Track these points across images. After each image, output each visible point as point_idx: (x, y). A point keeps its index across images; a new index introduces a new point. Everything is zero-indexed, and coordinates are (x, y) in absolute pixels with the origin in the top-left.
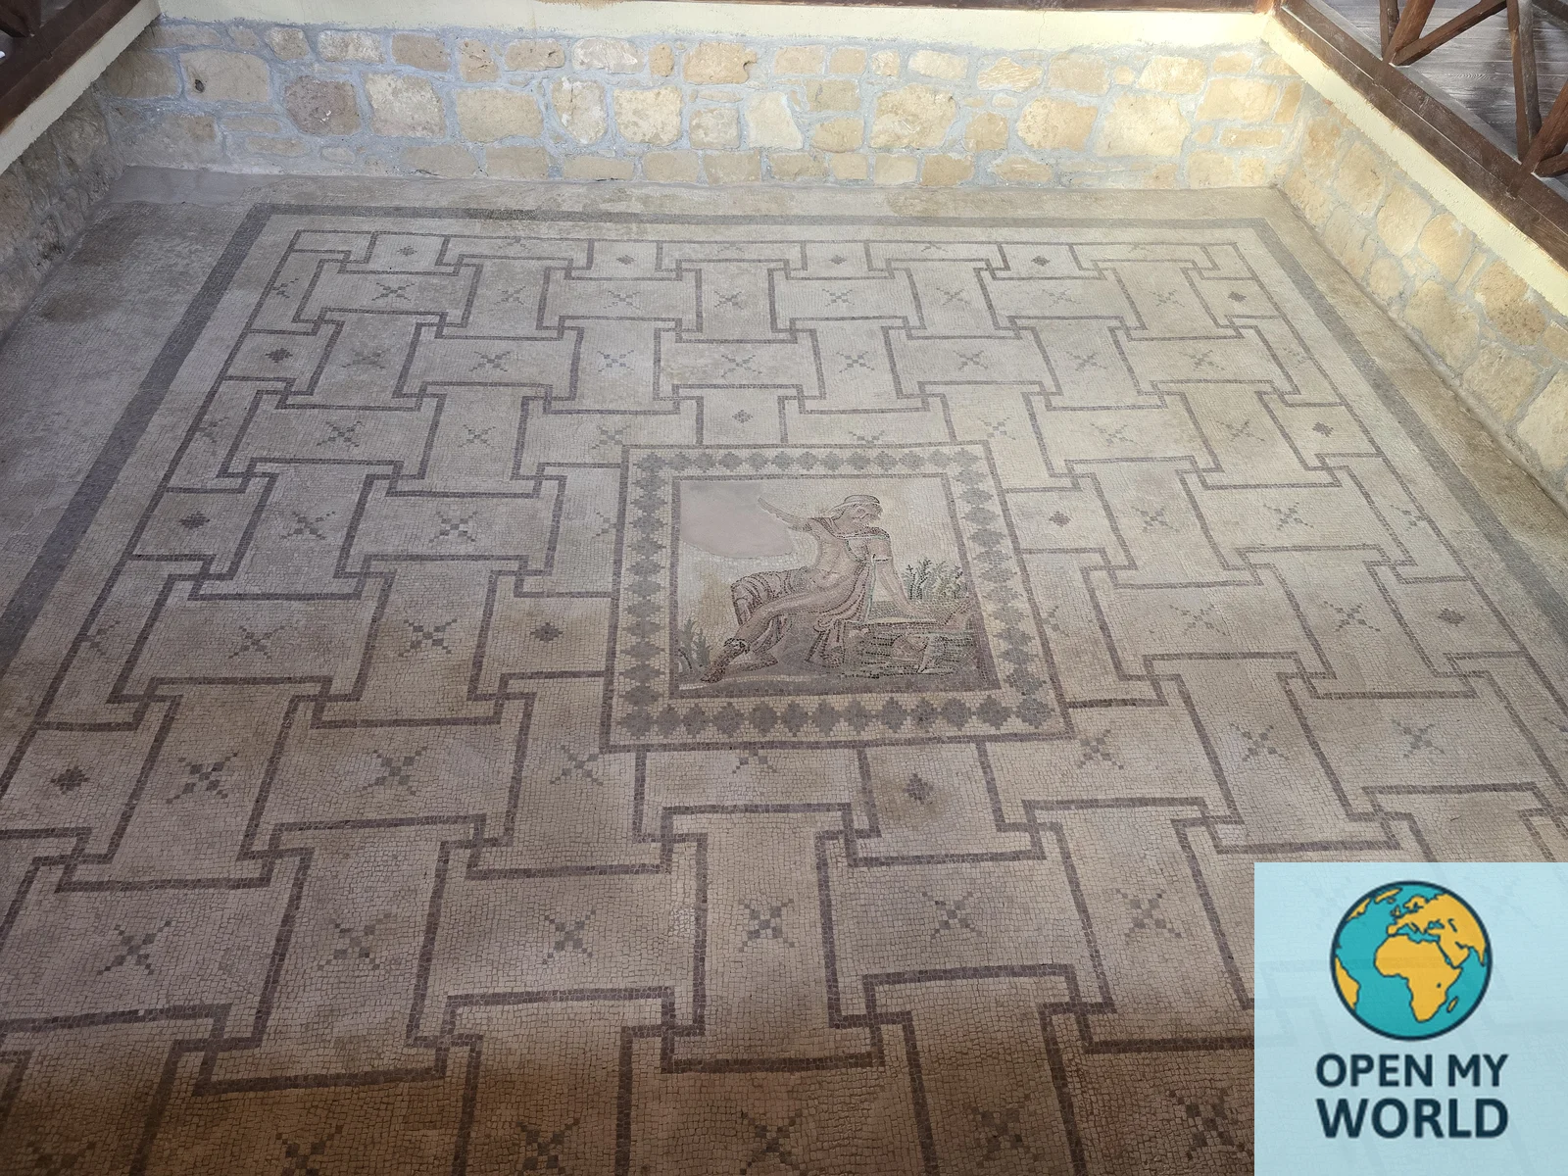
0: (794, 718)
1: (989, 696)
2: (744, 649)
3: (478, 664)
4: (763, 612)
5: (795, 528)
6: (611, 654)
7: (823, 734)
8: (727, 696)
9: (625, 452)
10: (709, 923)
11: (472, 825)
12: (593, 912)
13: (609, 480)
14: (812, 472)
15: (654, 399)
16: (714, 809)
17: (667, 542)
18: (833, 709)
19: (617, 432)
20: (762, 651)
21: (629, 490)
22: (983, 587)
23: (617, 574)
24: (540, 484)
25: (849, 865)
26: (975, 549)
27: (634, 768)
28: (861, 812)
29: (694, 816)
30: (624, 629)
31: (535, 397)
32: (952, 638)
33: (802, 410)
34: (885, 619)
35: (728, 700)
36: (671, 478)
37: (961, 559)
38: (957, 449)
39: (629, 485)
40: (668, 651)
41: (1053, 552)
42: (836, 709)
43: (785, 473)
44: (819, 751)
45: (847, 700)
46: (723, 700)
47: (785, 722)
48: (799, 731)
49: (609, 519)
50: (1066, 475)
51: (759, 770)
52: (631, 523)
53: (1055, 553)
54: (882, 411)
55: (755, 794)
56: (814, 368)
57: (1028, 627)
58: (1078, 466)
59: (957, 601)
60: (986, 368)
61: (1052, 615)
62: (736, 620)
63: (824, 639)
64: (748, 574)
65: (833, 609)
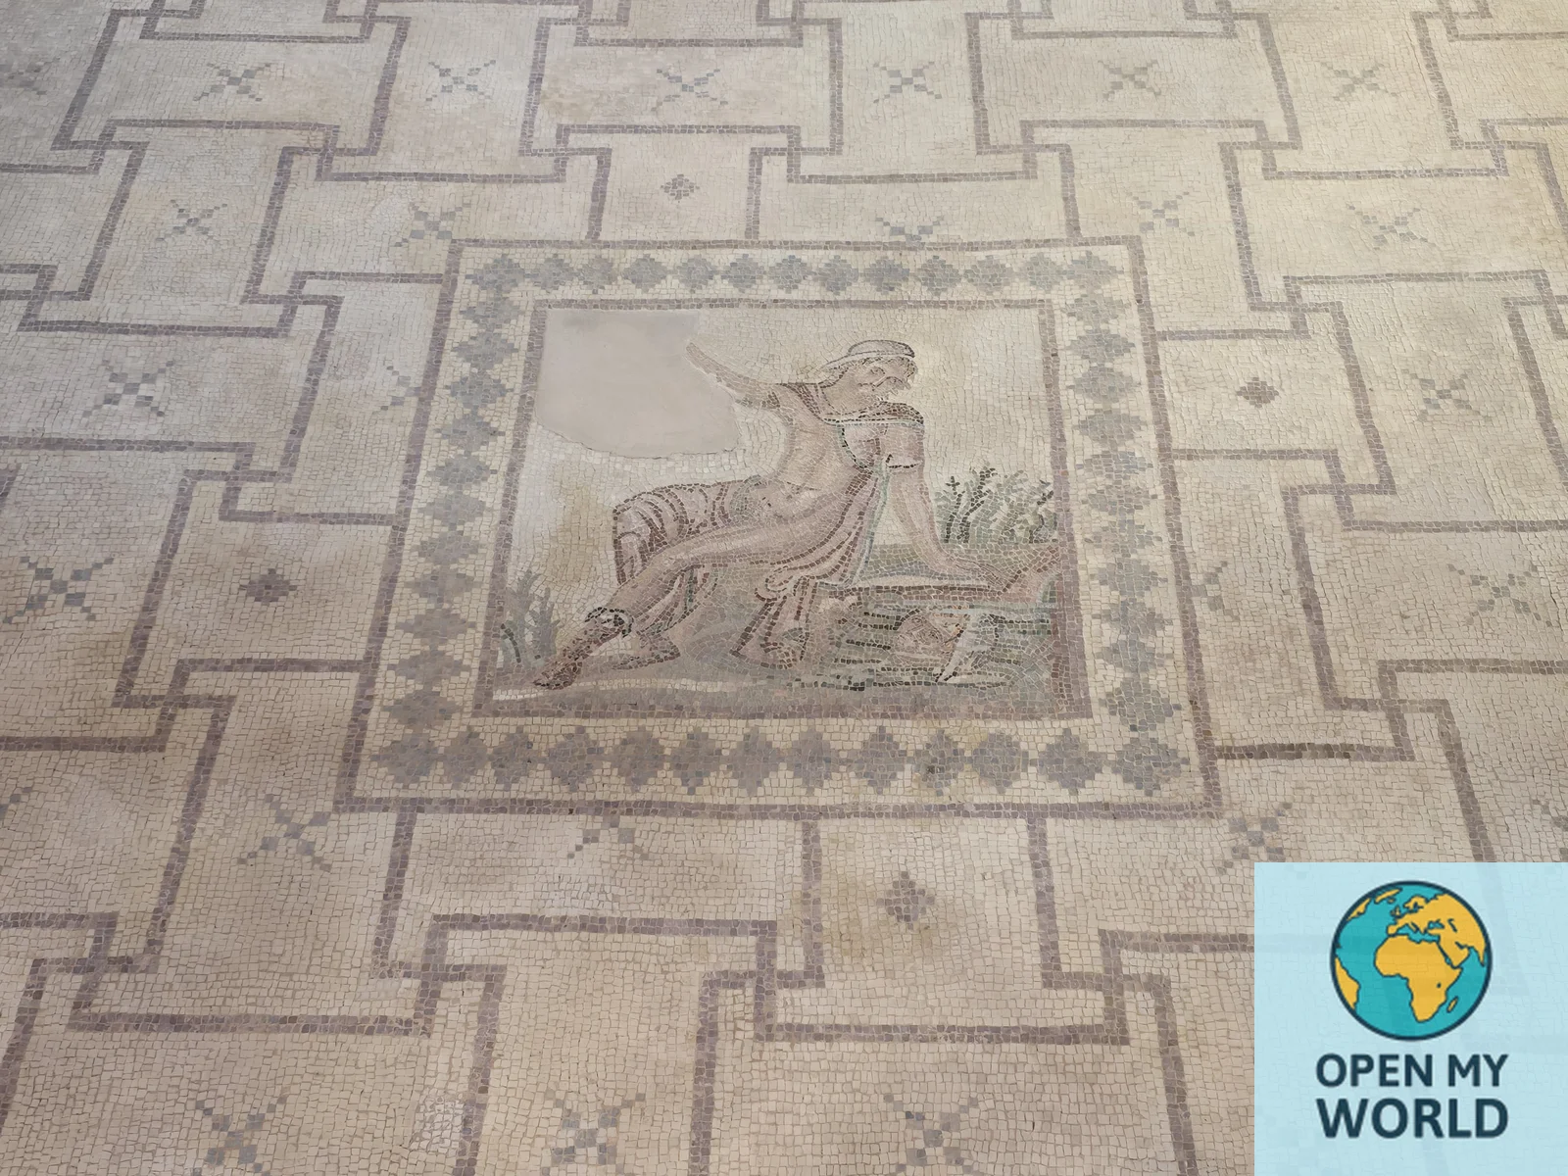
0: (696, 759)
1: (1067, 731)
2: (621, 627)
3: (140, 641)
4: (666, 560)
5: (748, 402)
6: (380, 630)
7: (744, 793)
8: (577, 715)
9: (455, 252)
10: (485, 1130)
11: (91, 932)
12: (282, 1100)
13: (416, 306)
14: (795, 295)
15: (521, 153)
16: (525, 922)
17: (507, 423)
18: (769, 745)
19: (445, 215)
20: (654, 632)
21: (452, 325)
22: (1086, 521)
23: (409, 482)
24: (293, 311)
25: (758, 1037)
26: (1082, 447)
27: (390, 841)
28: (794, 939)
29: (486, 934)
30: (407, 585)
31: (306, 149)
32: (1014, 617)
33: (793, 175)
34: (892, 579)
35: (578, 721)
36: (531, 304)
37: (1055, 467)
38: (1079, 253)
39: (452, 316)
40: (481, 628)
41: (1234, 455)
42: (775, 745)
43: (744, 297)
44: (732, 822)
45: (797, 729)
46: (570, 721)
47: (678, 766)
48: (700, 784)
49: (409, 378)
50: (1282, 307)
51: (617, 853)
52: (447, 387)
53: (1239, 457)
54: (945, 178)
55: (602, 897)
56: (827, 94)
57: (1163, 600)
58: (1310, 288)
59: (1033, 547)
60: (1157, 94)
61: (1212, 578)
62: (614, 573)
63: (772, 612)
64: (649, 489)
65: (797, 557)
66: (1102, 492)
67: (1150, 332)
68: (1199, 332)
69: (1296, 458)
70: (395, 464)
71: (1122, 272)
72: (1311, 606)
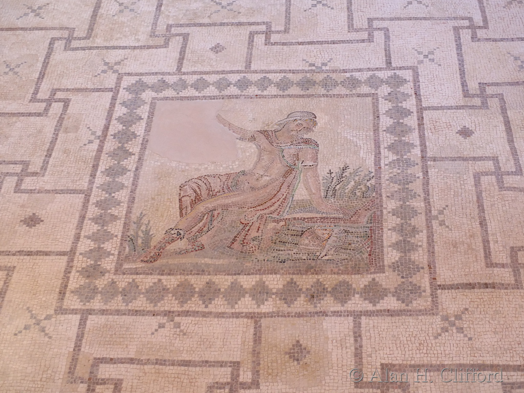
0: (209, 293)
1: (374, 279)
2: (180, 236)
4: (201, 208)
5: (241, 139)
6: (77, 238)
8: (159, 274)
9: (119, 79)
13: (102, 101)
14: (265, 93)
15: (151, 36)
19: (116, 63)
20: (194, 240)
21: (116, 109)
22: (388, 187)
23: (93, 175)
24: (50, 105)
26: (388, 157)
27: (77, 327)
28: (247, 368)
29: (115, 365)
30: (90, 219)
31: (60, 38)
32: (353, 230)
33: (268, 42)
34: (301, 214)
35: (159, 277)
36: (150, 99)
37: (375, 165)
38: (390, 73)
39: (116, 105)
40: (119, 237)
41: (454, 159)
42: (244, 287)
43: (243, 94)
44: (224, 320)
45: (254, 280)
46: (155, 277)
47: (201, 295)
48: (210, 303)
49: (96, 132)
50: (478, 96)
51: (173, 333)
52: (112, 135)
53: (456, 160)
54: (334, 42)
55: (166, 351)
56: (284, 8)
57: (419, 221)
58: (490, 87)
59: (364, 200)
60: (427, 6)
61: (441, 212)
62: (178, 213)
63: (247, 229)
64: (196, 177)
65: (259, 205)
66: (395, 175)
67: (420, 107)
68: (441, 107)
69: (480, 160)
70: (88, 168)
71: (409, 81)
72: (483, 223)
